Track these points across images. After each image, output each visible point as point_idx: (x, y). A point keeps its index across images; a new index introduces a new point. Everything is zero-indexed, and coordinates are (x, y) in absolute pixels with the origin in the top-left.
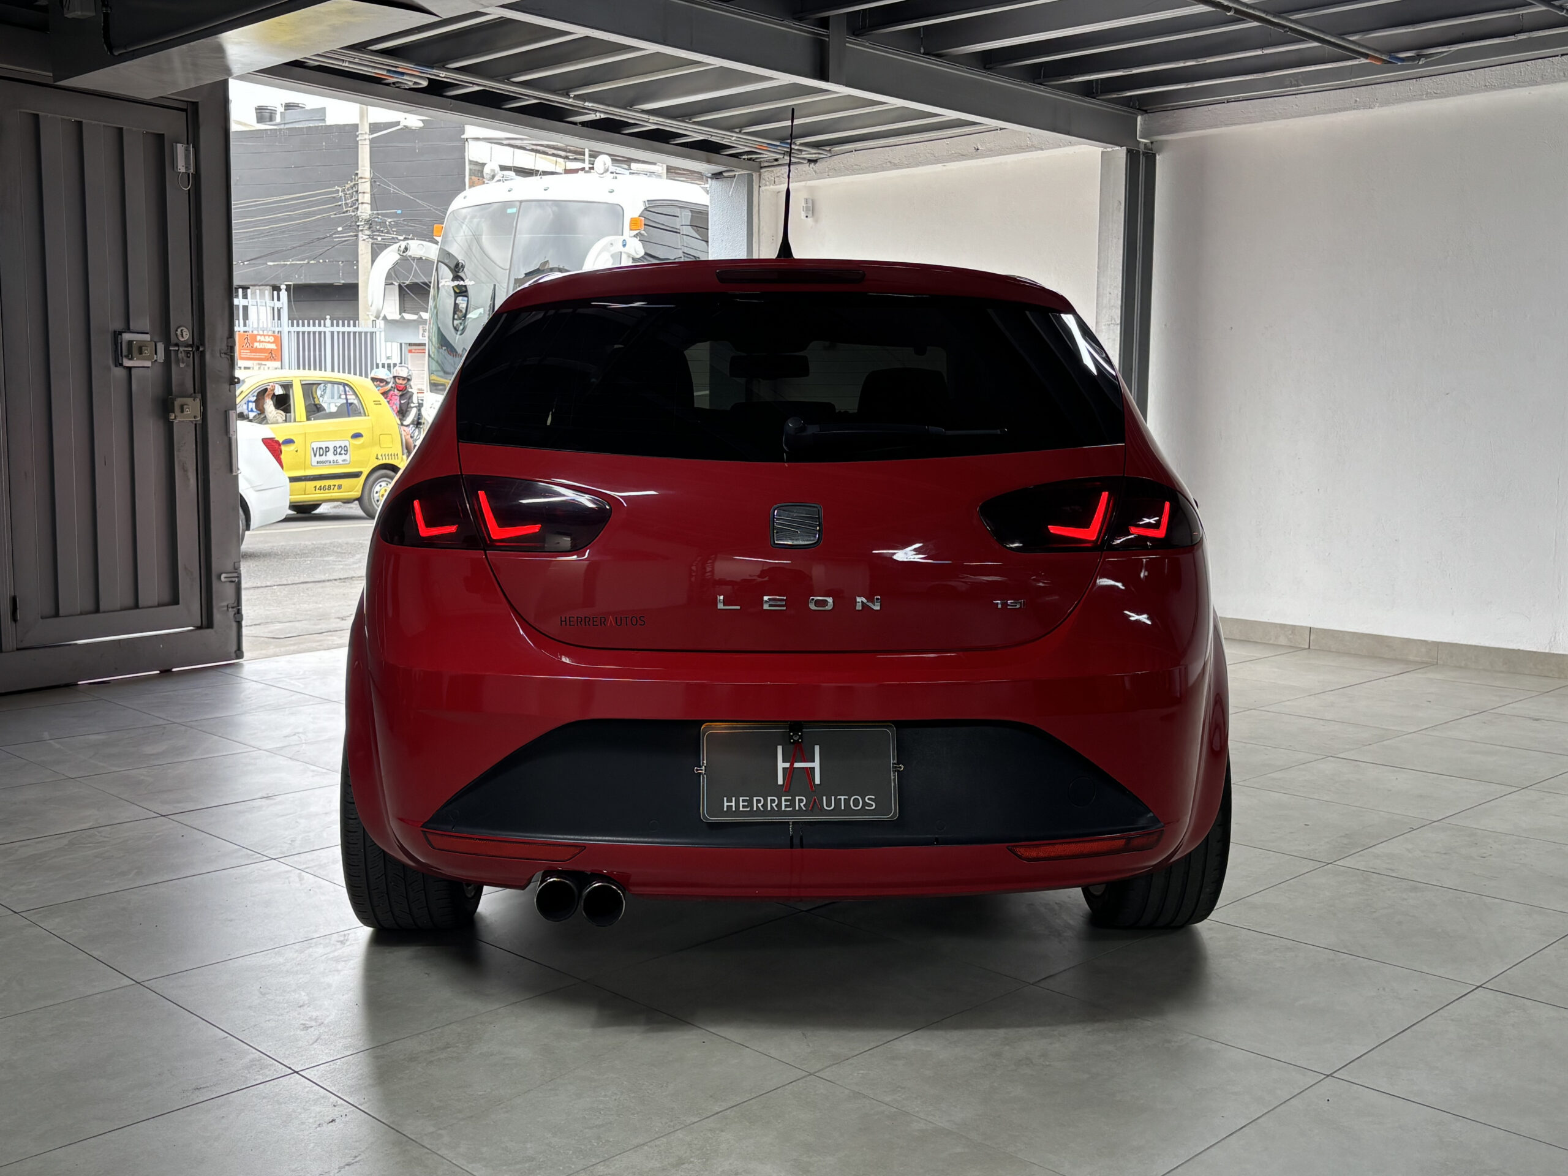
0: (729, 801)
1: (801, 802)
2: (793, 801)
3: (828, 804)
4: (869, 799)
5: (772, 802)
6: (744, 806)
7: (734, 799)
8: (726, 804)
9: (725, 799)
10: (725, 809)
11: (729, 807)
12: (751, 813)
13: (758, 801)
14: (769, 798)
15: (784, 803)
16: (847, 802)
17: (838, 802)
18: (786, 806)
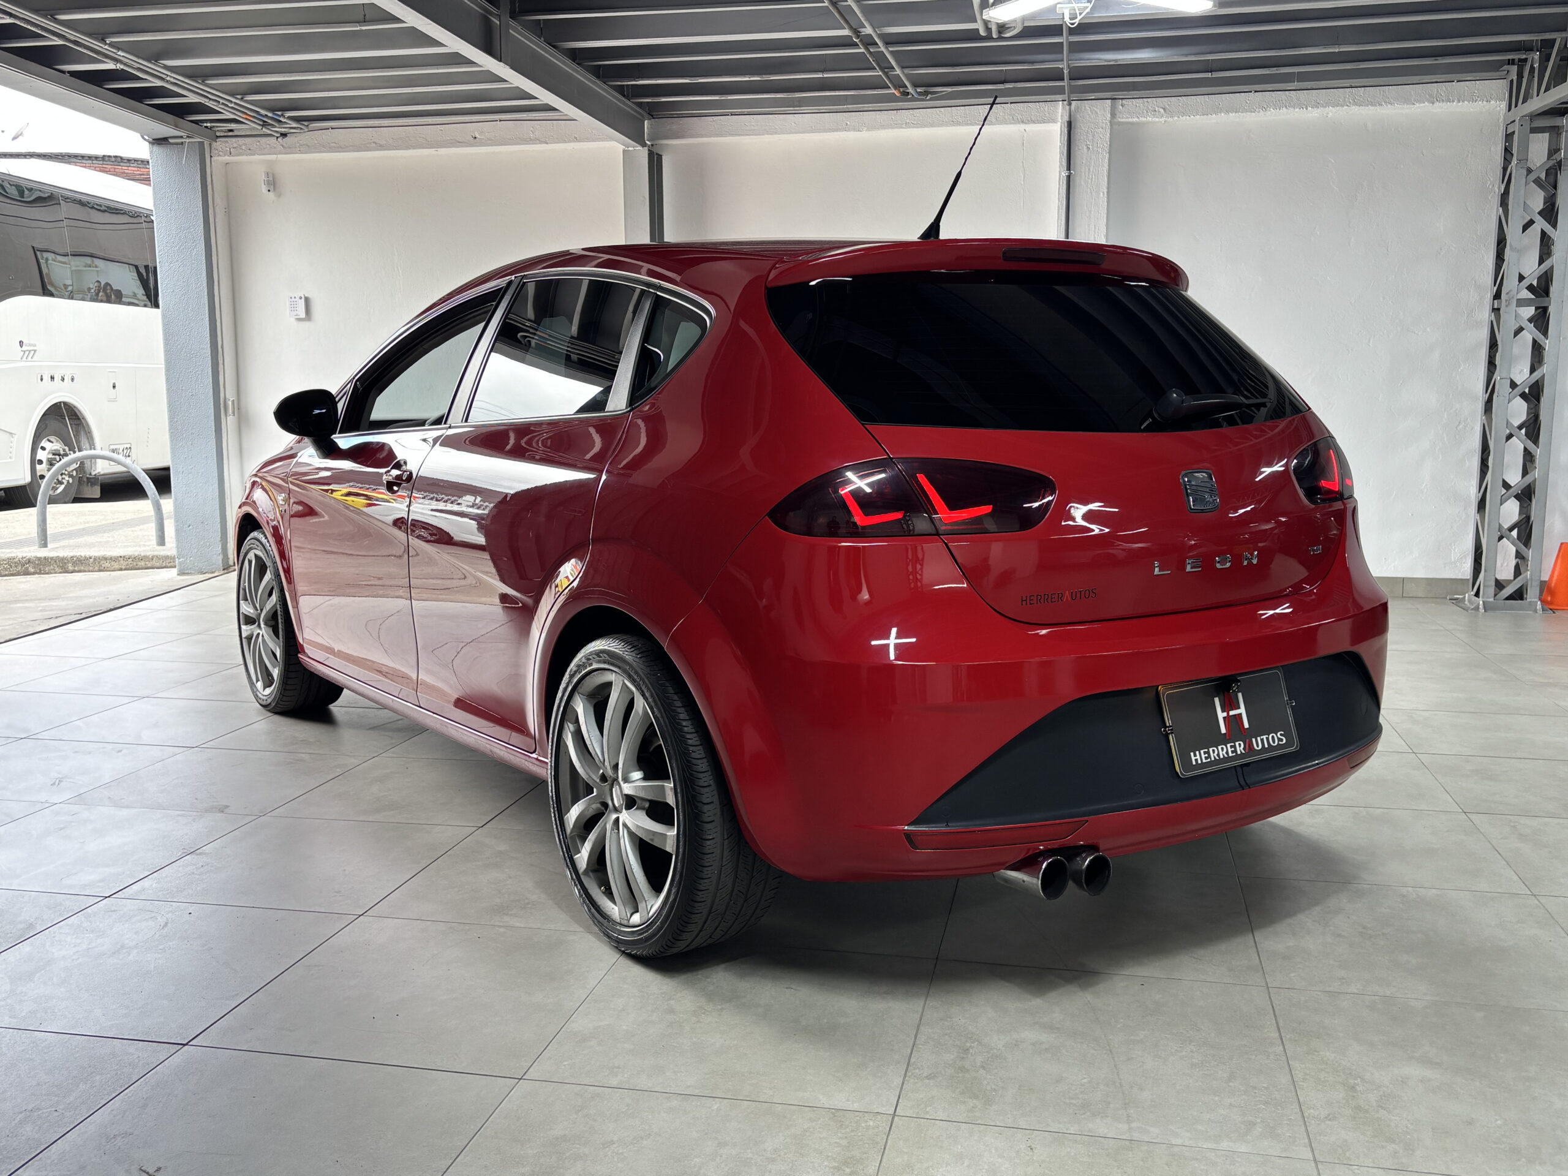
0: (1195, 755)
1: (1240, 747)
2: (1234, 747)
3: (1258, 744)
4: (1281, 735)
5: (1222, 751)
6: (1206, 758)
7: (1197, 753)
8: (1193, 758)
9: (1192, 754)
10: (1194, 763)
11: (1196, 760)
12: (1211, 763)
13: (1213, 751)
14: (1220, 747)
15: (1230, 750)
16: (1268, 739)
17: (1262, 740)
18: (1232, 752)
